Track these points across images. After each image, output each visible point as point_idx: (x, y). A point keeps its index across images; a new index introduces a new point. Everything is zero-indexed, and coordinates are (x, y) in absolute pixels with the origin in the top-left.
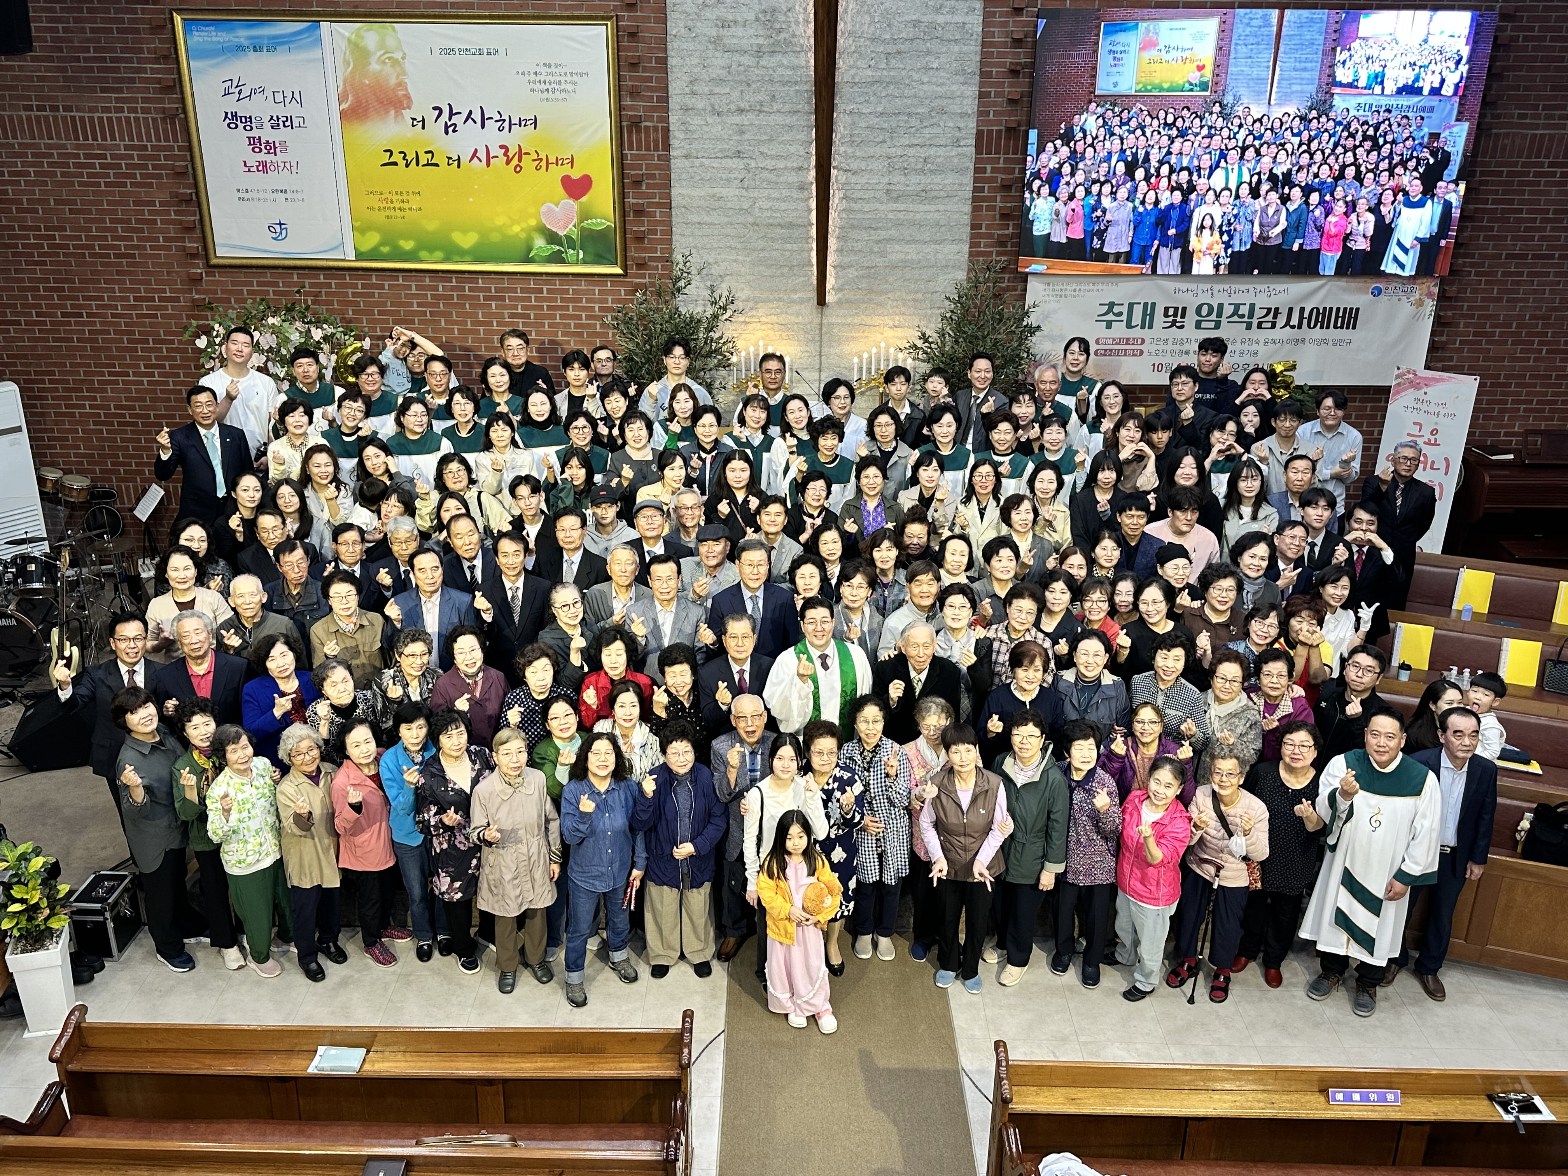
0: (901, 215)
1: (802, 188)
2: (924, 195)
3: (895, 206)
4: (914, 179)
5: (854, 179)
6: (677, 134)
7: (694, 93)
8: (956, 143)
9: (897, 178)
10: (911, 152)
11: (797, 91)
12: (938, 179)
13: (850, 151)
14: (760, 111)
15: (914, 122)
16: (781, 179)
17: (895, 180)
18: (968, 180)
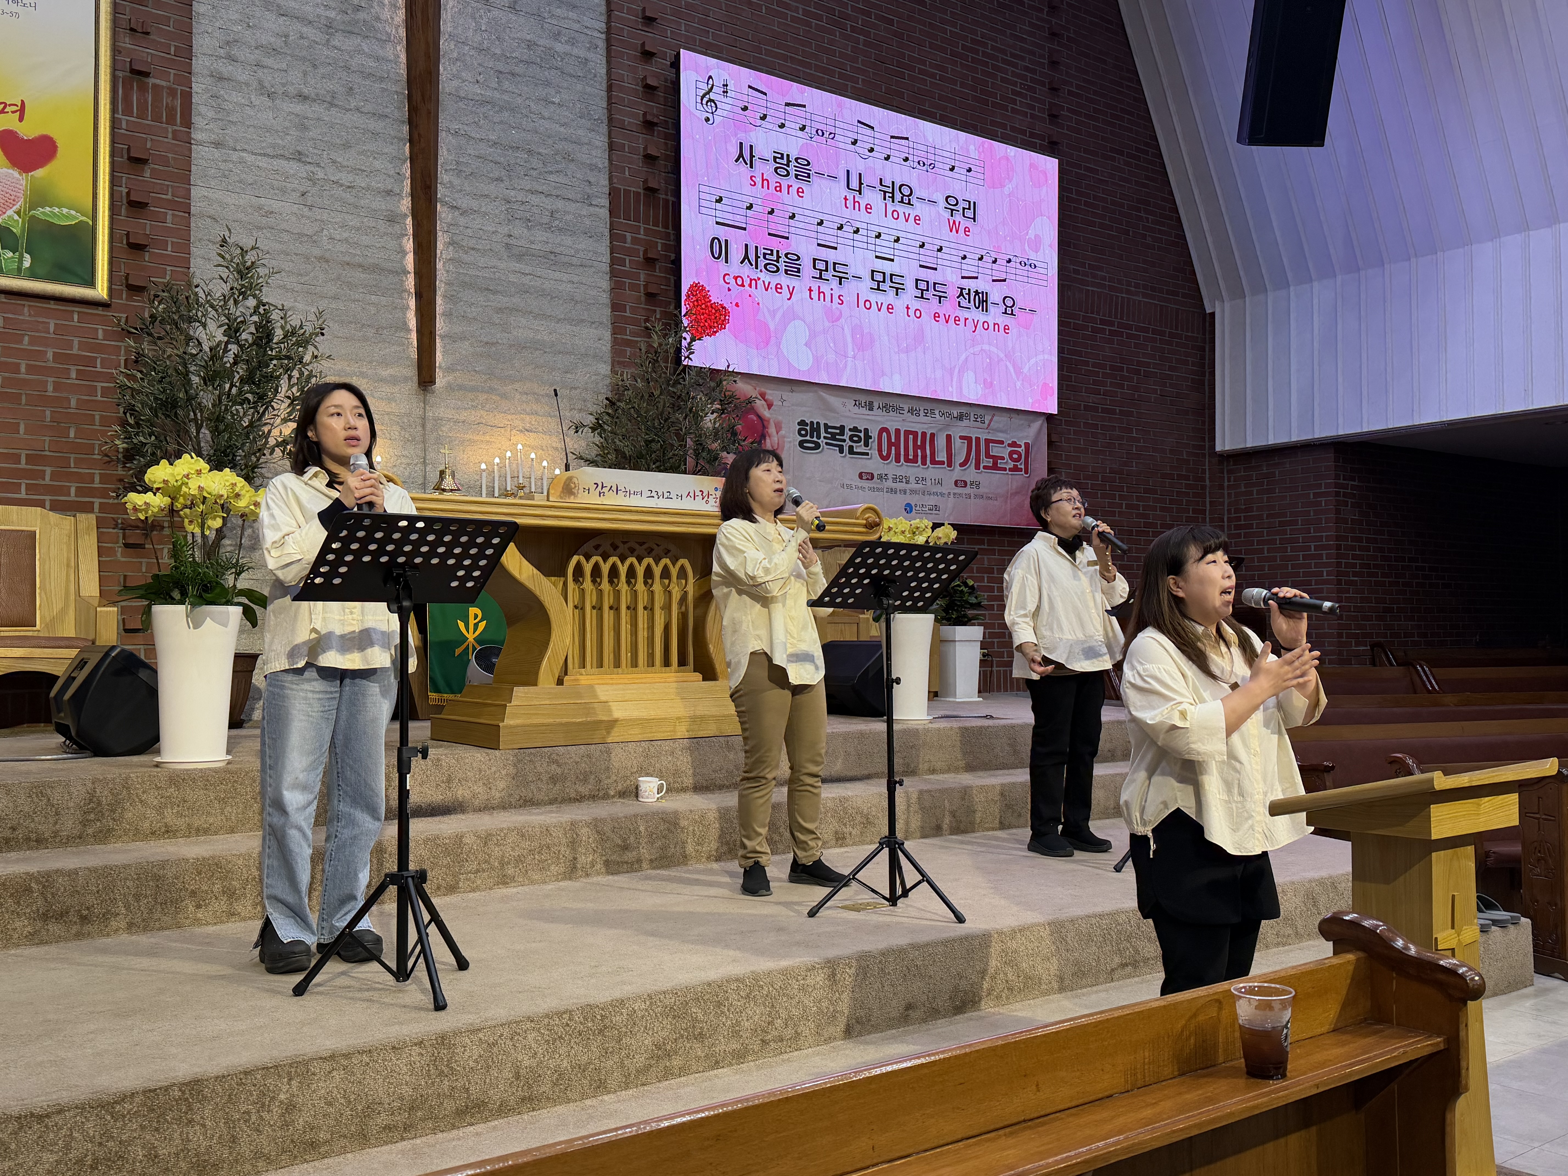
0: (526, 280)
1: (393, 219)
2: (551, 258)
3: (518, 266)
4: (540, 235)
5: (462, 221)
6: (203, 109)
7: (233, 59)
8: (587, 200)
9: (518, 230)
10: (535, 199)
11: (384, 90)
12: (568, 241)
13: (456, 182)
14: (332, 105)
15: (535, 162)
16: (362, 202)
17: (516, 232)
18: (604, 248)
